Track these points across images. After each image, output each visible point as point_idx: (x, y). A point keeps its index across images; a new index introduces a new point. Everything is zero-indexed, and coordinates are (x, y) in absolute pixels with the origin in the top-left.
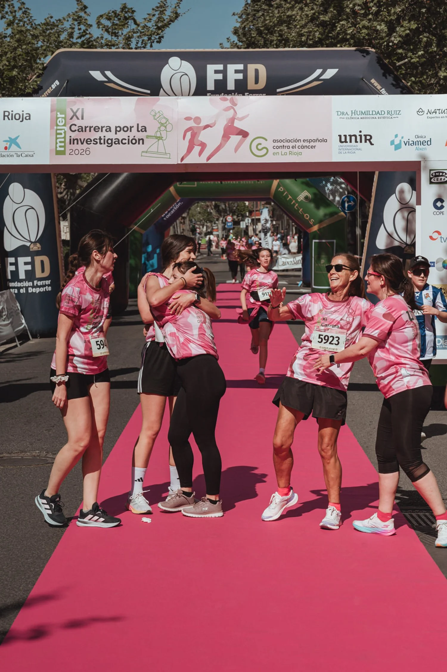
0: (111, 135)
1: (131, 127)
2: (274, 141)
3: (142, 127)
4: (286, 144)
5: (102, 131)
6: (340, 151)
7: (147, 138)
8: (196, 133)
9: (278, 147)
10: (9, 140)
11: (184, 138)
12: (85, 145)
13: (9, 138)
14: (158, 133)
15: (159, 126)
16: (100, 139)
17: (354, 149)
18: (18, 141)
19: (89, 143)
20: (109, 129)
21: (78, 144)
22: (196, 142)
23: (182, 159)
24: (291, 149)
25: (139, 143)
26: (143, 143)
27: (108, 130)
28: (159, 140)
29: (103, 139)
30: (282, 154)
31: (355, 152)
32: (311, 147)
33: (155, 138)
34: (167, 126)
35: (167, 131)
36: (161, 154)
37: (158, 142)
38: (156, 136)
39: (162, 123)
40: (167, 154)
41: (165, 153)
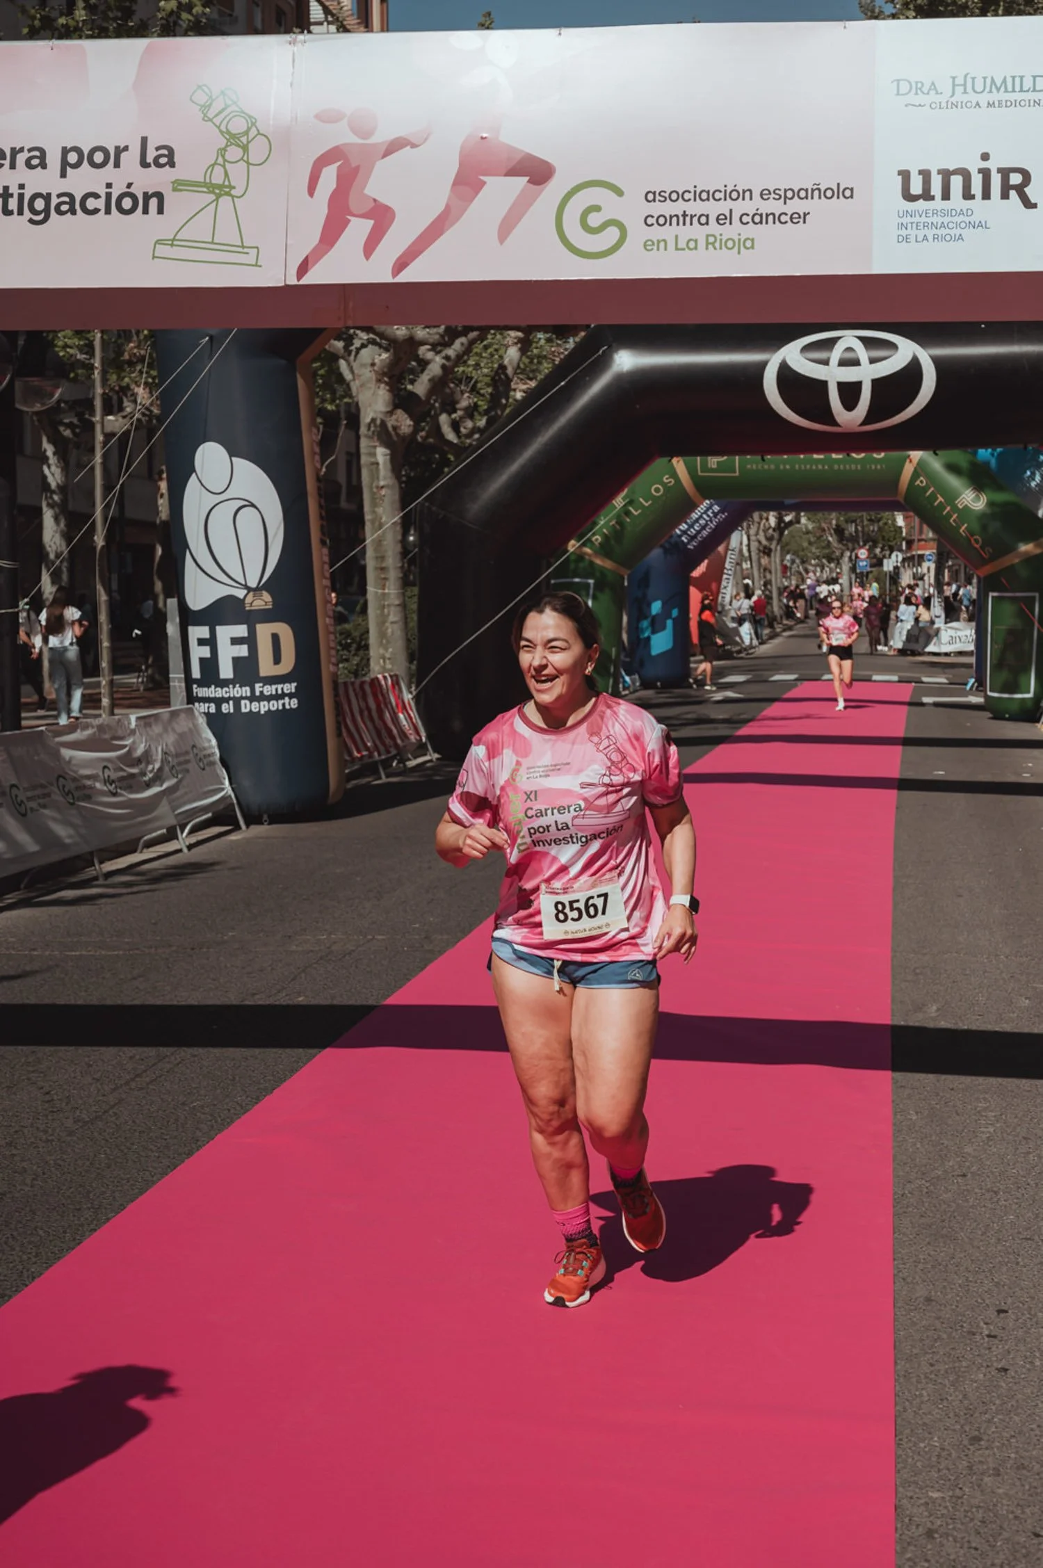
0: (47, 181)
1: (117, 148)
2: (650, 197)
3: (158, 149)
4: (695, 208)
5: (13, 166)
6: (904, 233)
7: (175, 190)
8: (357, 169)
9: (668, 220)
11: (311, 190)
14: (218, 170)
15: (222, 142)
16: (6, 194)
17: (958, 225)
20: (39, 159)
22: (353, 204)
23: (303, 269)
24: (713, 227)
25: (146, 211)
26: (160, 211)
27: (35, 162)
28: (218, 197)
29: (16, 196)
30: (679, 246)
31: (961, 238)
32: (791, 218)
33: (205, 190)
34: (250, 145)
35: (250, 162)
36: (226, 247)
37: (215, 203)
38: (208, 181)
39: (233, 132)
40: (245, 250)
41: (240, 244)
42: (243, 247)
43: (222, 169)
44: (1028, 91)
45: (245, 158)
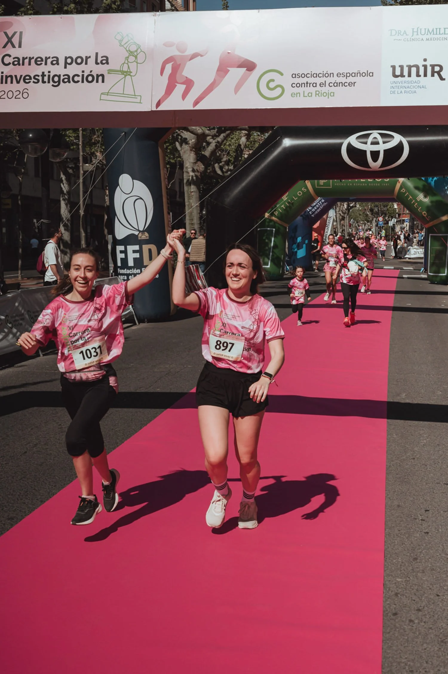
0: (59, 70)
1: (86, 57)
2: (294, 76)
3: (102, 57)
4: (311, 80)
5: (46, 64)
6: (393, 90)
7: (109, 73)
8: (180, 65)
9: (299, 85)
11: (162, 73)
12: (22, 85)
14: (125, 66)
15: (127, 55)
16: (43, 75)
17: (414, 87)
19: (27, 81)
20: (56, 61)
21: (12, 82)
22: (178, 78)
23: (158, 104)
24: (318, 88)
26: (103, 81)
27: (54, 62)
28: (125, 76)
29: (47, 76)
30: (305, 95)
31: (415, 92)
32: (349, 84)
33: (120, 73)
34: (138, 56)
35: (138, 62)
36: (128, 96)
37: (124, 78)
38: (121, 70)
39: (131, 50)
40: (136, 97)
41: (134, 94)
42: (135, 96)
43: (127, 65)
44: (442, 34)
45: (136, 61)
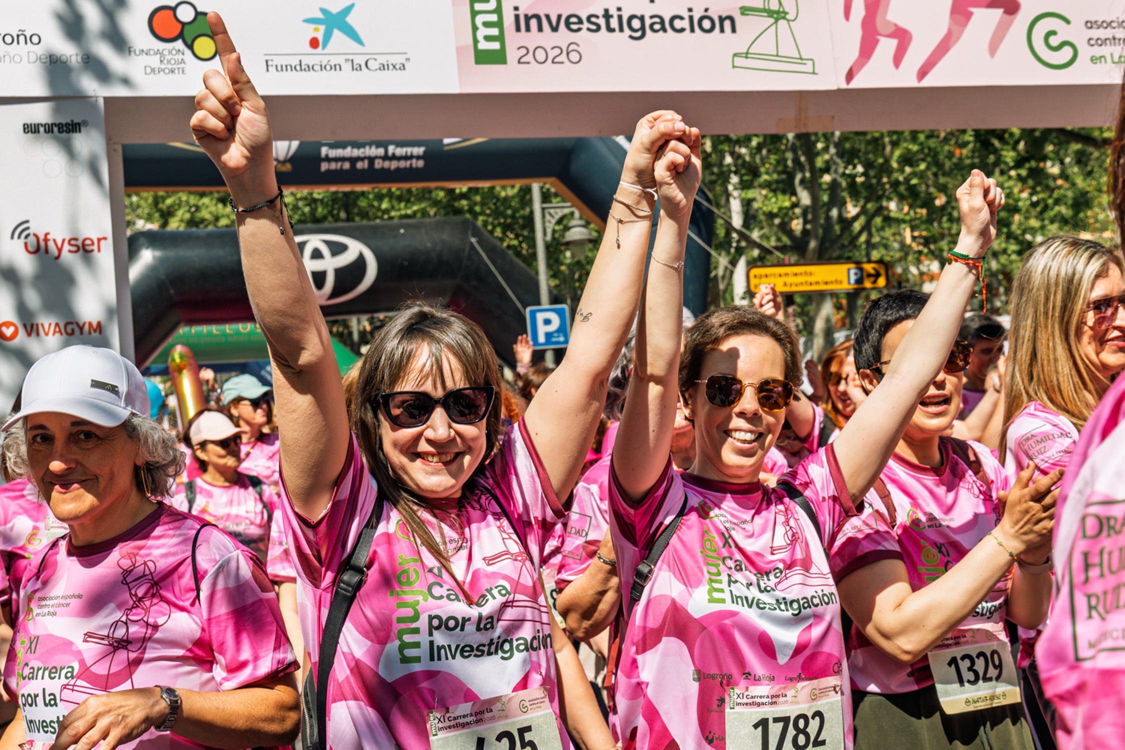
0: (639, 5)
2: (1089, 25)
4: (1120, 33)
7: (742, 14)
9: (1101, 42)
10: (320, 15)
11: (847, 16)
13: (323, 10)
16: (607, 16)
18: (350, 19)
19: (574, 27)
21: (540, 29)
22: (880, 26)
23: (850, 76)
25: (722, 30)
26: (734, 30)
28: (777, 20)
29: (616, 17)
30: (1115, 61)
33: (766, 14)
36: (788, 60)
38: (767, 7)
40: (804, 62)
41: (798, 56)
42: (802, 59)
